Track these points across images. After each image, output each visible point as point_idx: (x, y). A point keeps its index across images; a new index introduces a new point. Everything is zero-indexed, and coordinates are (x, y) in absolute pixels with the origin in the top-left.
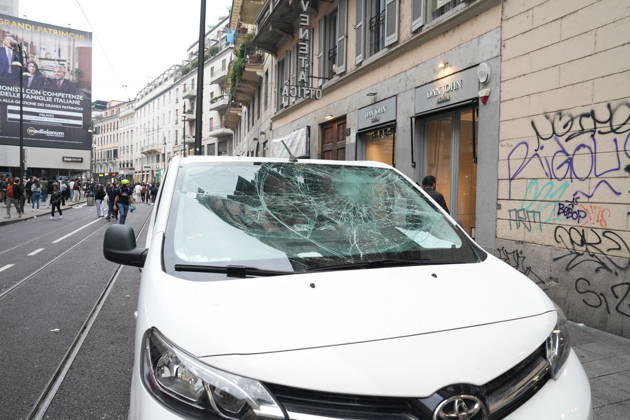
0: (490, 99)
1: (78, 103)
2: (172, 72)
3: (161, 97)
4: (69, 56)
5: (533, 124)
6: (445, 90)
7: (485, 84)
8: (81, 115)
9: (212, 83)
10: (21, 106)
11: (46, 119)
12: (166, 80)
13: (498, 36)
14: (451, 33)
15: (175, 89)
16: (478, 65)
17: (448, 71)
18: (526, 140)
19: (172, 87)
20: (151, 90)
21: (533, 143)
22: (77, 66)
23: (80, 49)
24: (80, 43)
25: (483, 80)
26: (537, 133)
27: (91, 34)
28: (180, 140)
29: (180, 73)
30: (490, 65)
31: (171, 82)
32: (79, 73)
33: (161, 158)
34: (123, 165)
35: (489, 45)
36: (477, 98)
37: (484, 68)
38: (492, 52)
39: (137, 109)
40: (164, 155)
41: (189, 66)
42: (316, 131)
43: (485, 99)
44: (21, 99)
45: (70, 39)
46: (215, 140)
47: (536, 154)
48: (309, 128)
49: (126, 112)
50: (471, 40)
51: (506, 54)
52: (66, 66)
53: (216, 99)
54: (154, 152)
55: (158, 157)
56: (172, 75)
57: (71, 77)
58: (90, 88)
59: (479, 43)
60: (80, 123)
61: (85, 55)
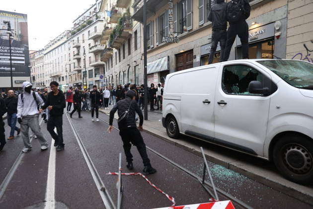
0: (281, 37)
1: (21, 52)
2: (64, 34)
3: (60, 48)
4: (15, 27)
5: (304, 45)
6: (254, 34)
7: (278, 30)
8: (23, 58)
9: (89, 39)
10: (11, 56)
11: (4, 62)
12: (62, 38)
13: (286, 9)
14: (258, 9)
15: (68, 42)
16: (274, 22)
17: (256, 26)
18: (301, 52)
19: (66, 42)
20: (53, 44)
21: (305, 53)
22: (20, 33)
23: (21, 23)
24: (21, 20)
25: (277, 29)
26: (307, 49)
27: (26, 15)
28: (72, 69)
29: (70, 34)
30: (281, 22)
31: (65, 39)
32: (21, 36)
33: (61, 79)
34: (38, 84)
35: (280, 13)
36: (274, 37)
37: (278, 23)
38: (282, 16)
39: (45, 55)
40: (63, 77)
41: (76, 31)
42: (173, 58)
43: (278, 37)
44: (10, 53)
45: (15, 18)
46: (93, 68)
47: (307, 58)
48: (168, 57)
49: (39, 56)
50: (270, 11)
51: (290, 17)
52: (14, 32)
53: (93, 47)
54: (57, 76)
55: (60, 78)
56: (65, 36)
57: (17, 38)
58: (28, 44)
59: (275, 12)
60: (24, 62)
61: (24, 26)
